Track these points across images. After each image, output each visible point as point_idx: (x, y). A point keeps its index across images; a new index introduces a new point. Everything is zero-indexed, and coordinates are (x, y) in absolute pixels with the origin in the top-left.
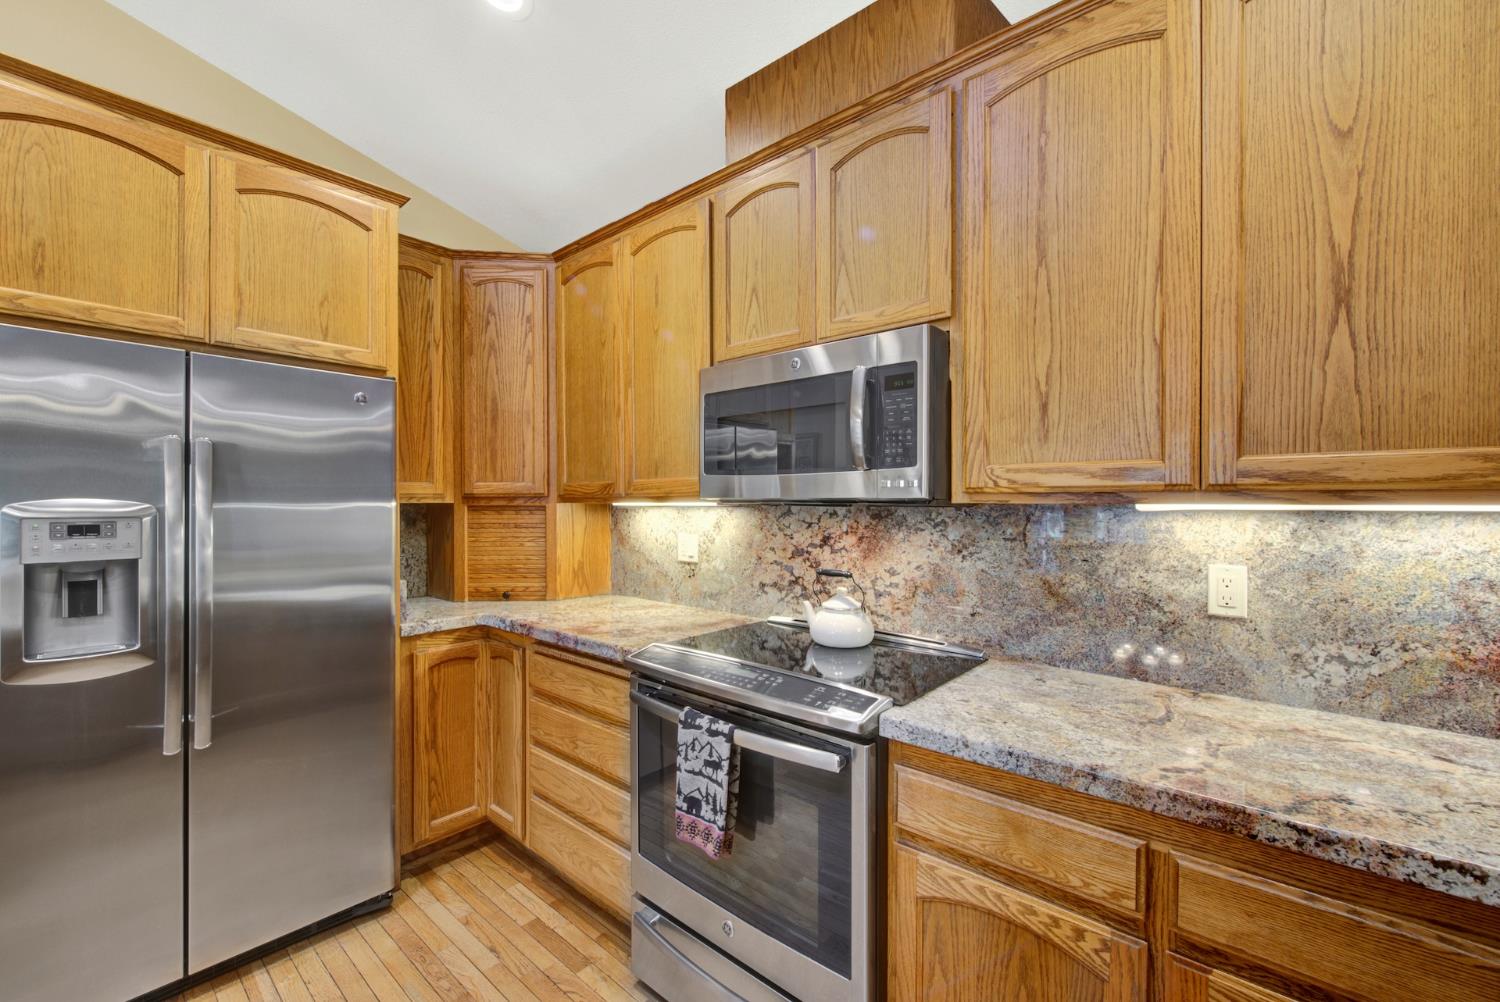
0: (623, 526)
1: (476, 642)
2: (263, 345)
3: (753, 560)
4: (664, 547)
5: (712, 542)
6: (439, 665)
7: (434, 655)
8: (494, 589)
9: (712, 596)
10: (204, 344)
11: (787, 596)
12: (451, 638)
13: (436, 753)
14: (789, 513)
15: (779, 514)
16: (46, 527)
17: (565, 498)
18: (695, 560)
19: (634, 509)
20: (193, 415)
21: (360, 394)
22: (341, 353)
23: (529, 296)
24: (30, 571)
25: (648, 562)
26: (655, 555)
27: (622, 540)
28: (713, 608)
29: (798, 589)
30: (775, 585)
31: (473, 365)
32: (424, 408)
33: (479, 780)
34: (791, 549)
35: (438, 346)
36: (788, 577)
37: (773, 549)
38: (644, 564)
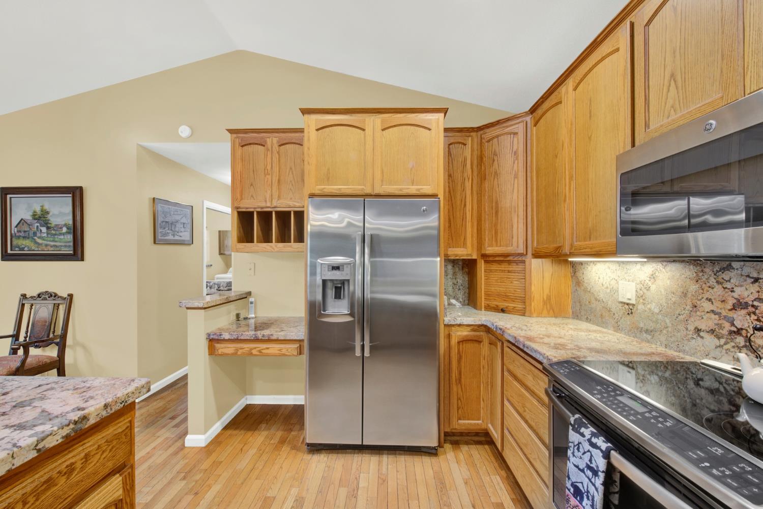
0: (579, 274)
1: (482, 333)
2: (390, 192)
3: (689, 307)
4: (608, 291)
5: (648, 289)
6: (462, 341)
7: (460, 336)
8: (497, 306)
9: (647, 331)
10: (372, 195)
11: (726, 344)
12: (469, 329)
13: (461, 386)
14: (729, 268)
15: (717, 268)
16: (327, 267)
17: (537, 255)
18: (633, 302)
19: (587, 263)
20: (366, 225)
21: (425, 207)
22: (418, 190)
23: (515, 139)
24: (324, 282)
25: (596, 299)
26: (601, 296)
27: (578, 283)
28: (648, 342)
29: (740, 340)
30: (712, 331)
31: (486, 185)
32: (462, 211)
33: (483, 408)
34: (731, 302)
35: (469, 179)
36: (727, 326)
37: (710, 300)
38: (593, 301)
